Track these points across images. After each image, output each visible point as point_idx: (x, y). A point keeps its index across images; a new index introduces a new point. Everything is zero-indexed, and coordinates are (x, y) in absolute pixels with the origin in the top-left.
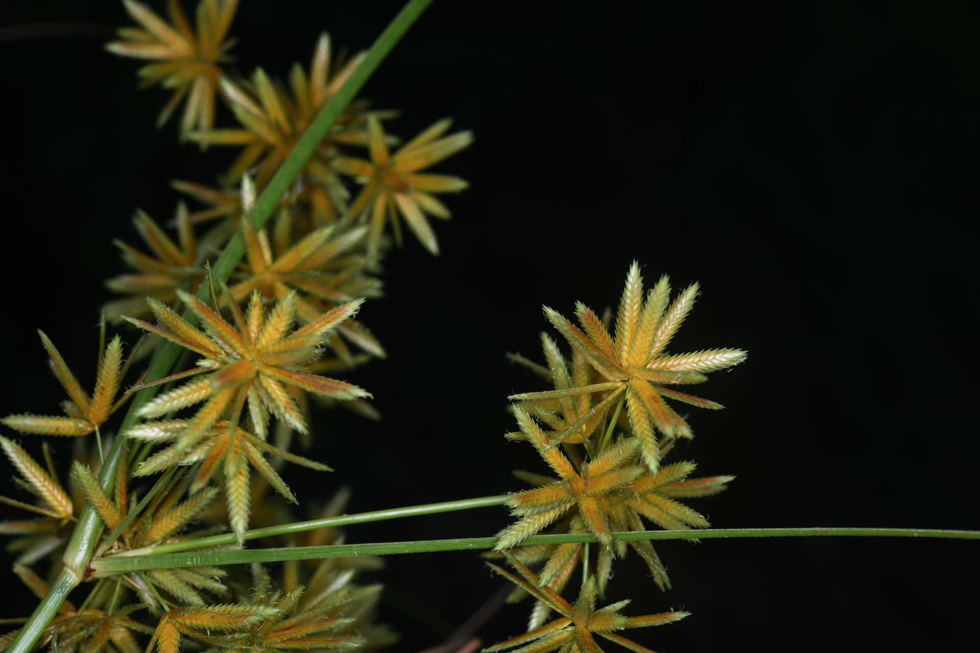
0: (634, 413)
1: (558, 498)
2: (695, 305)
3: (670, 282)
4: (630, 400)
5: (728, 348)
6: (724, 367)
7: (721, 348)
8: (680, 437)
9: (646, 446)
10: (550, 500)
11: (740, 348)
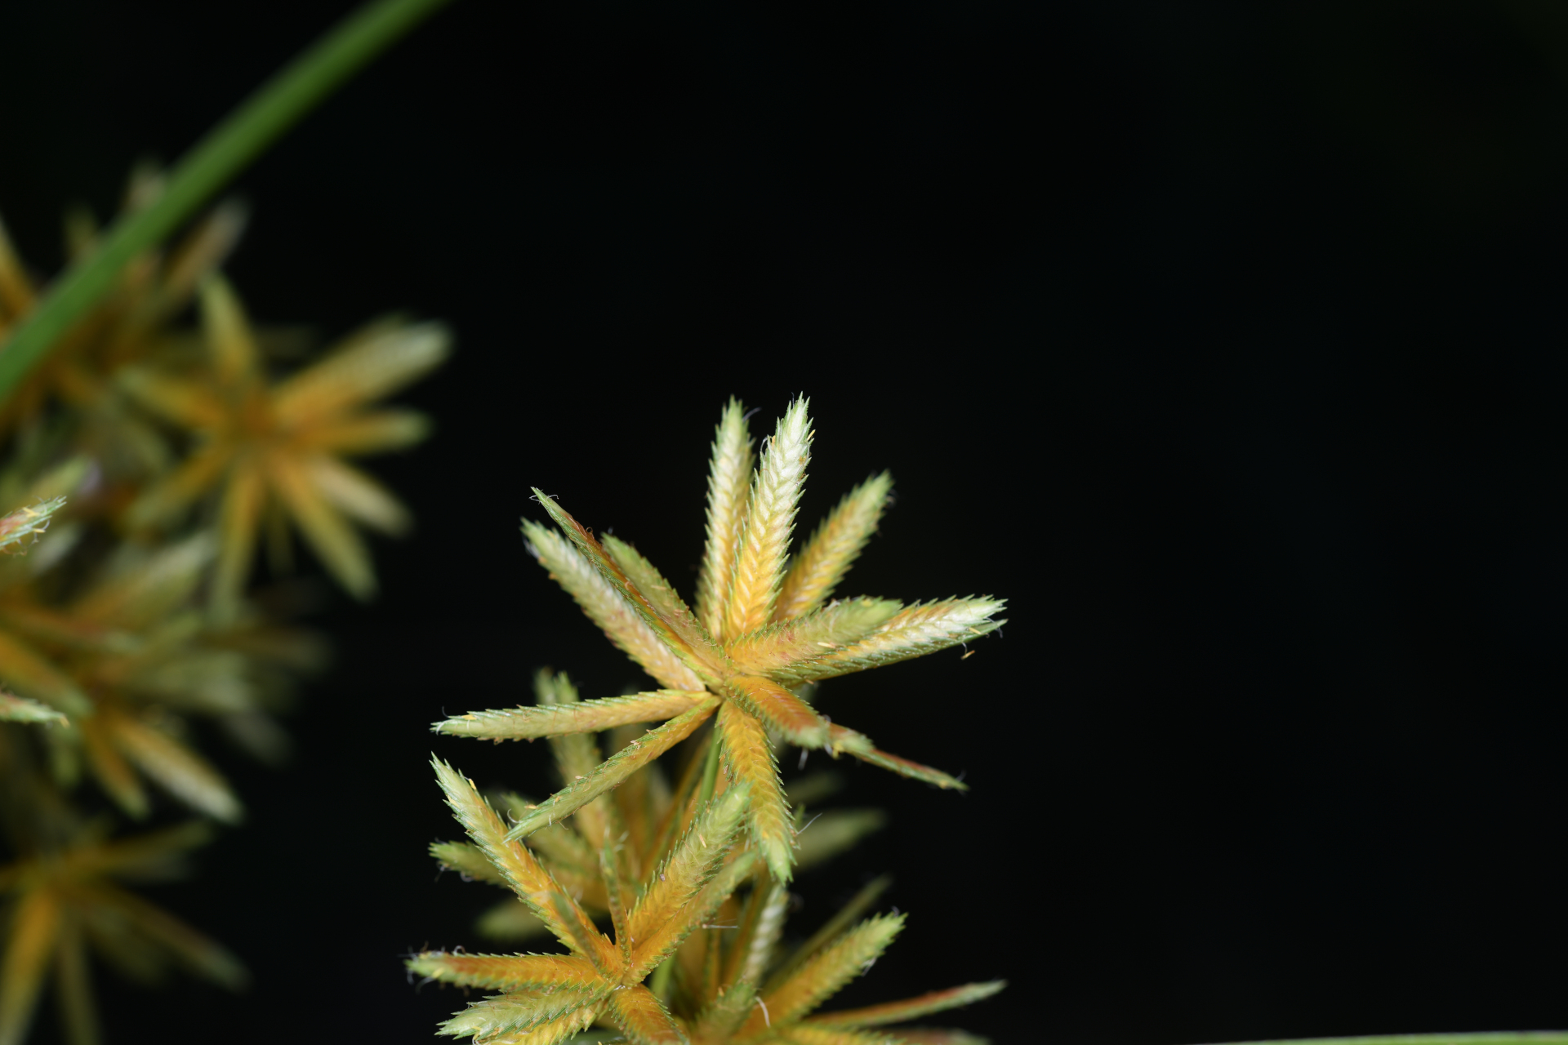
0: (737, 753)
1: (555, 980)
2: (881, 523)
3: (810, 413)
4: (729, 726)
5: (960, 597)
6: (953, 642)
7: (942, 598)
8: (840, 753)
9: (763, 818)
10: (532, 979)
11: (987, 594)
